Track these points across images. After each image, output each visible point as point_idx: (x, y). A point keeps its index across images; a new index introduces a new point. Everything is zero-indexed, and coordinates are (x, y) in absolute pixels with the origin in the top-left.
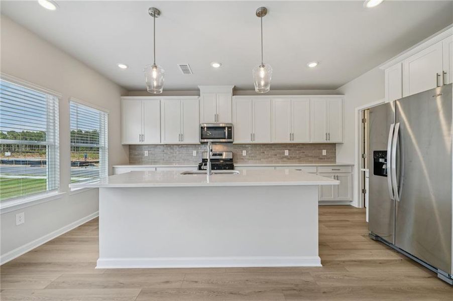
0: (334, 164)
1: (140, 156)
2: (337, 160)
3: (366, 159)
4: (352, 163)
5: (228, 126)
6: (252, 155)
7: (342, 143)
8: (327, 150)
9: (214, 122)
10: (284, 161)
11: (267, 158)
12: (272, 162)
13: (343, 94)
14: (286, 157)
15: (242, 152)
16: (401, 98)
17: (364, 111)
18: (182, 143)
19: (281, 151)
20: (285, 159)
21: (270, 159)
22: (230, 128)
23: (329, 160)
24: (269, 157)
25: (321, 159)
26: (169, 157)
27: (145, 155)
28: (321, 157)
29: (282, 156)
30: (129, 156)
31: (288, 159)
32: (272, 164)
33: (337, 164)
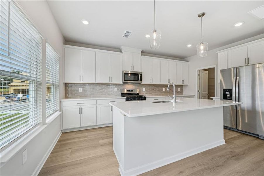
0: (182, 96)
1: (76, 92)
2: (184, 93)
3: (200, 93)
4: (194, 95)
5: (140, 73)
6: (148, 91)
7: (187, 85)
8: (180, 88)
9: (131, 71)
10: (163, 94)
11: (155, 93)
12: (157, 95)
13: (188, 62)
14: (164, 92)
15: (143, 89)
16: (227, 68)
17: (199, 70)
18: (111, 83)
19: (161, 89)
20: (163, 93)
21: (156, 93)
22: (141, 75)
23: (181, 93)
24: (156, 92)
25: (178, 93)
26: (98, 93)
27: (80, 91)
28: (178, 92)
29: (162, 91)
30: (66, 91)
31: (165, 93)
32: (157, 96)
33: (184, 95)
